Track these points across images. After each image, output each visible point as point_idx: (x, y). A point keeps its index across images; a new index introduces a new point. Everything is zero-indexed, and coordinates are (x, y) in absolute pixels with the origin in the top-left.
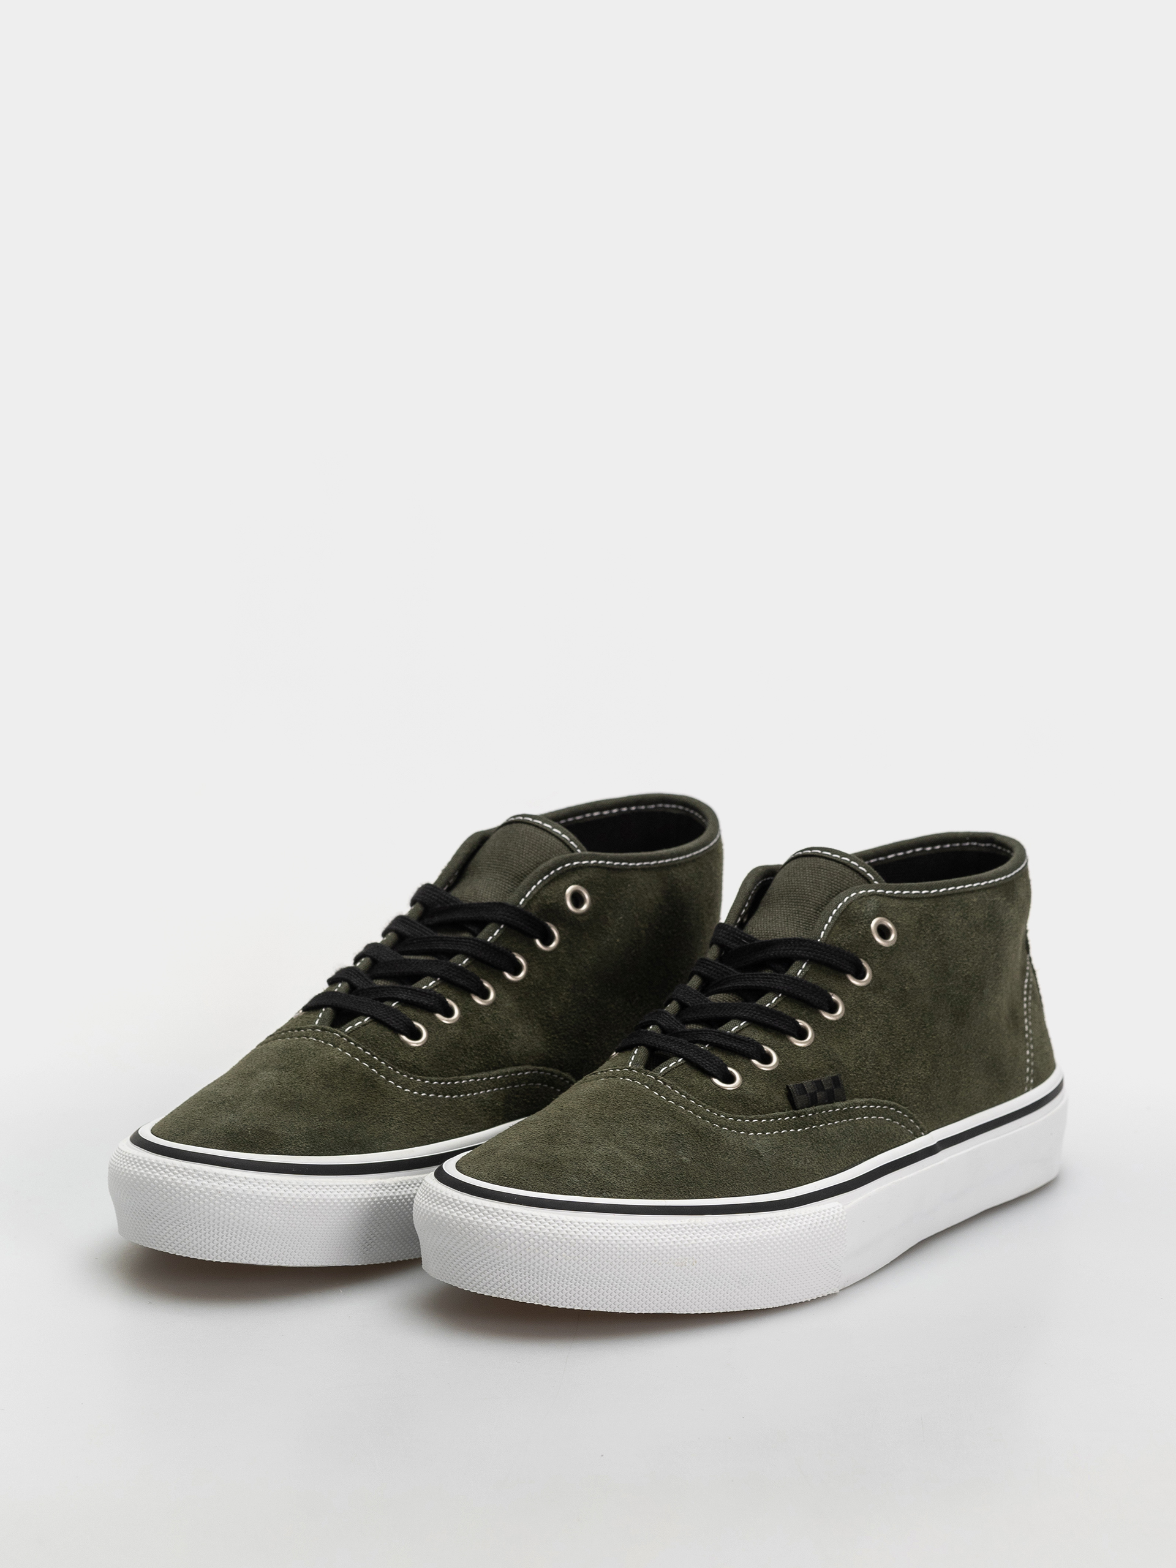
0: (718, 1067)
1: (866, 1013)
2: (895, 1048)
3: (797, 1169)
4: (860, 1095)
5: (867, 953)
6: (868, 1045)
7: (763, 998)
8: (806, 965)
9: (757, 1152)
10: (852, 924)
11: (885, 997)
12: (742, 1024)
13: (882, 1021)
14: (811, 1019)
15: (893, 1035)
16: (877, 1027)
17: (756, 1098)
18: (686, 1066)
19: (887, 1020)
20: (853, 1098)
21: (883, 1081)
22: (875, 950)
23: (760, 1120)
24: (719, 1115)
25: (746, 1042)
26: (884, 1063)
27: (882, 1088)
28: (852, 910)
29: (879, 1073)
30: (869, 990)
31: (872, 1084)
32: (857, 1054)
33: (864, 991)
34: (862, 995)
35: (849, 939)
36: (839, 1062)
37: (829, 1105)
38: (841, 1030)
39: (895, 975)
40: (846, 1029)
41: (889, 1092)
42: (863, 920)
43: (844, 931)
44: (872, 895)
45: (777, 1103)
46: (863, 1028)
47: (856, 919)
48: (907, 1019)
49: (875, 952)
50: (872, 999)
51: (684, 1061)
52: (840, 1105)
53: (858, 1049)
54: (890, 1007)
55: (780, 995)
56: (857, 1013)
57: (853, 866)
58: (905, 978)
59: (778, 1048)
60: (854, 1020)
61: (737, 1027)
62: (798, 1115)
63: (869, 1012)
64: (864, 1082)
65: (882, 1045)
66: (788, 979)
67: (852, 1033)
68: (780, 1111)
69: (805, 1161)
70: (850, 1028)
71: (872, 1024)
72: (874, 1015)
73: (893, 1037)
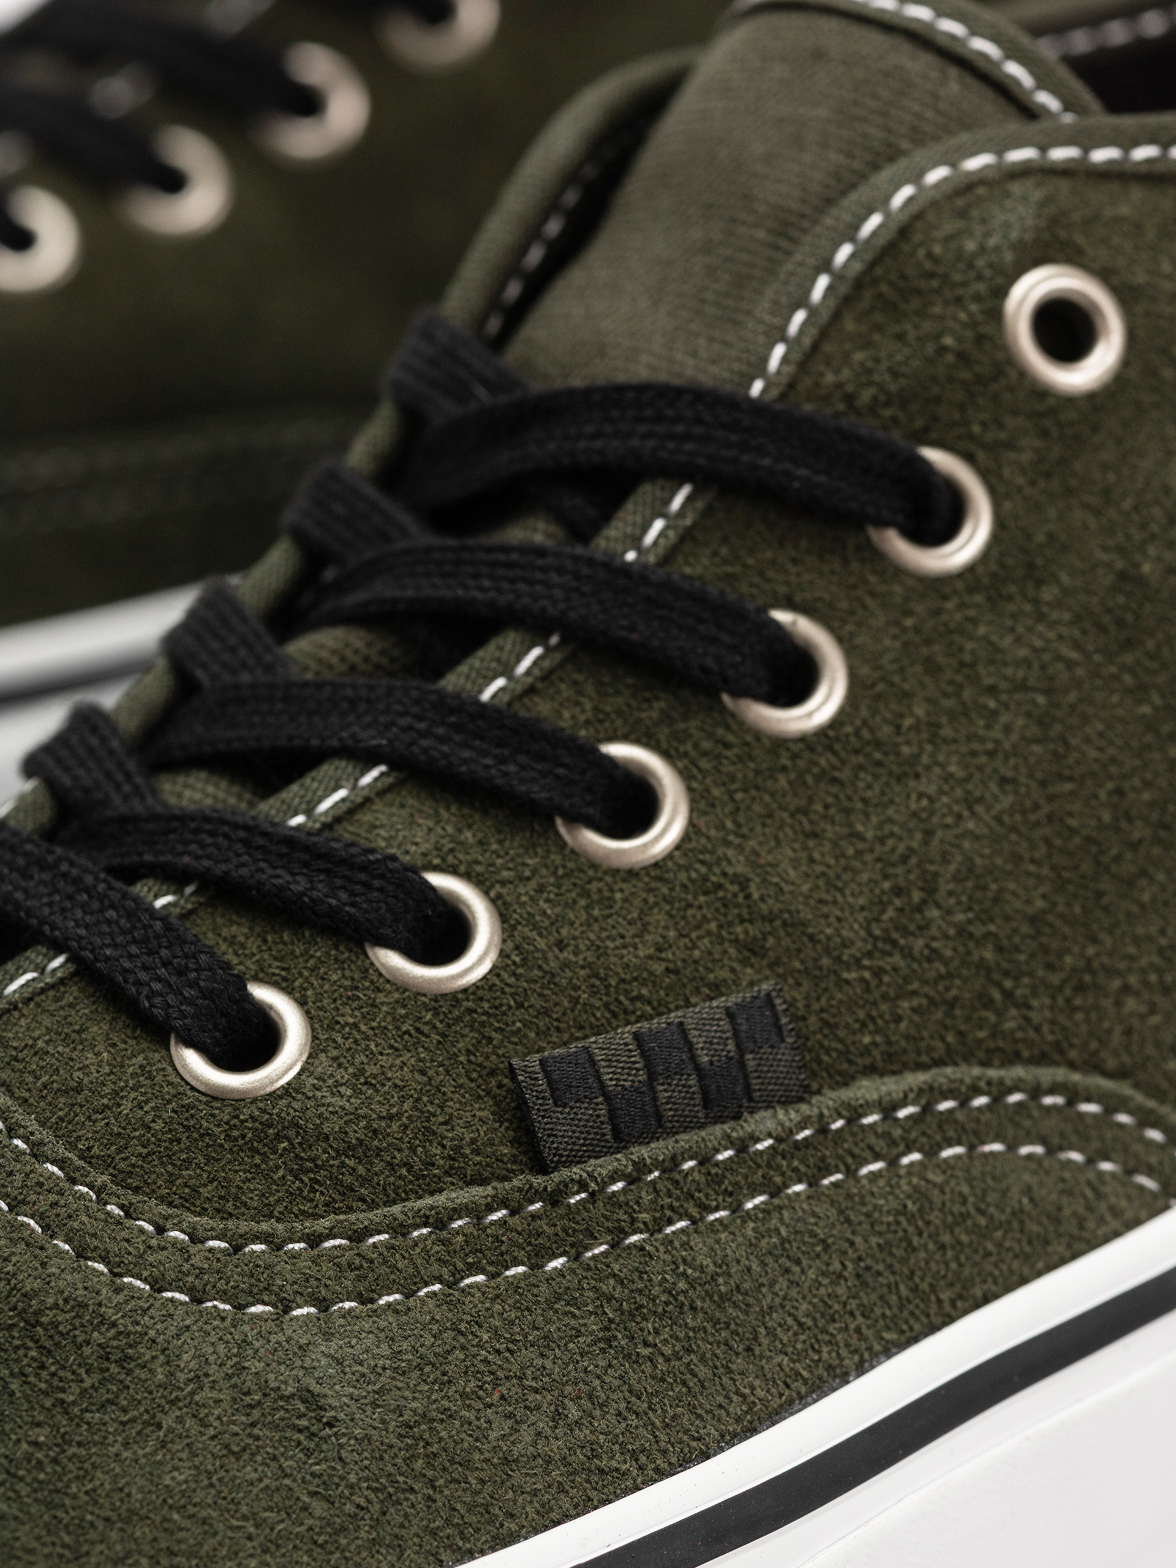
0: (206, 994)
1: (946, 695)
2: (1073, 832)
3: (506, 1461)
4: (889, 1057)
5: (976, 429)
6: (939, 834)
7: (481, 653)
8: (689, 499)
9: (309, 1398)
10: (915, 303)
11: (1041, 617)
12: (367, 779)
13: (1020, 722)
14: (682, 737)
15: (1071, 779)
16: (991, 754)
17: (358, 1131)
18: (72, 993)
19: (1043, 721)
20: (846, 1080)
21: (1008, 984)
22: (1015, 413)
23: (357, 1236)
24: (160, 1230)
25: (352, 867)
26: (1018, 905)
27: (1000, 1014)
28: (921, 244)
29: (989, 954)
30: (971, 591)
31: (952, 1004)
32: (886, 877)
33: (945, 598)
34: (937, 612)
35: (895, 374)
36: (794, 925)
37: (718, 1130)
38: (818, 778)
39: (1098, 513)
40: (845, 774)
41: (1037, 1029)
42: (964, 284)
43: (877, 337)
44: (1023, 171)
45: (457, 1149)
46: (925, 759)
47: (935, 283)
48: (1140, 702)
49: (1010, 421)
50: (982, 630)
51: (71, 967)
52: (770, 1125)
53: (895, 858)
54: (1059, 658)
55: (554, 640)
56: (907, 695)
57: (943, 41)
58: (1144, 526)
59: (503, 883)
60: (887, 730)
61: (342, 793)
62: (554, 1199)
63: (960, 687)
64: (915, 1002)
65: (1013, 829)
66: (586, 571)
67: (869, 787)
68: (470, 1183)
69: (558, 1416)
70: (861, 767)
71: (970, 738)
72: (983, 700)
73: (1068, 786)
